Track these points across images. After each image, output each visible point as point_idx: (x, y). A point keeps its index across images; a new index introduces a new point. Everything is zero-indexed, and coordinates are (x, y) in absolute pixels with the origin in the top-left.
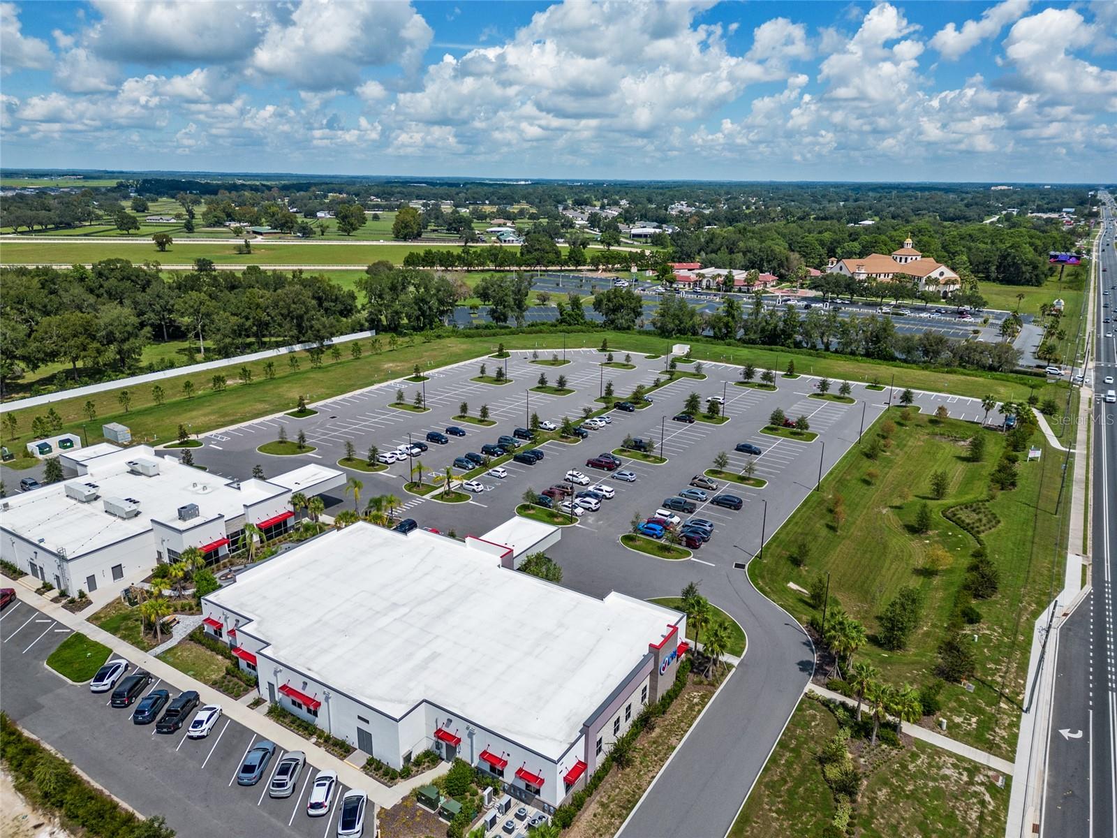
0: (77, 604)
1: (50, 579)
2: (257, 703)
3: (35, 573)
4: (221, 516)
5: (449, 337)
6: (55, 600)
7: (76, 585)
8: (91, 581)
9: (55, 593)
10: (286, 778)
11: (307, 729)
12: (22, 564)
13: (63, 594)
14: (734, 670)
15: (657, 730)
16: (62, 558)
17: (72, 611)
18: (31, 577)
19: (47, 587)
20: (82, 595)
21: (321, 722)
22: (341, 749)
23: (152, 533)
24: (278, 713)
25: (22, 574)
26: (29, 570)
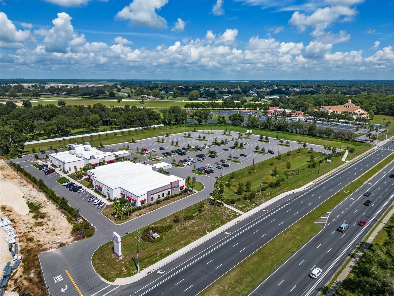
0: (65, 173)
1: (62, 168)
2: (93, 189)
3: (60, 167)
4: (98, 158)
6: (62, 172)
7: (67, 169)
8: (70, 168)
9: (62, 171)
10: (92, 198)
11: (100, 193)
12: (57, 165)
13: (64, 171)
14: (196, 193)
15: (170, 200)
16: (64, 163)
17: (65, 174)
18: (59, 168)
19: (61, 170)
20: (67, 171)
21: (102, 192)
22: (105, 197)
23: (83, 160)
24: (96, 191)
25: (57, 167)
26: (59, 167)
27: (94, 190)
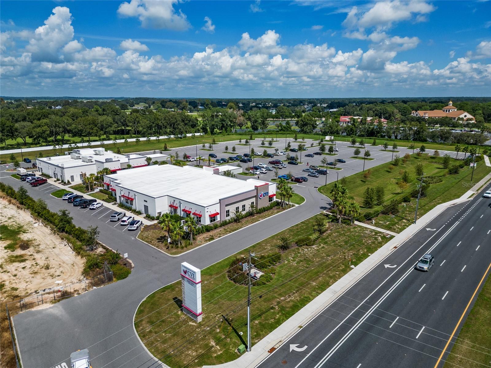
0: (65, 184)
1: (59, 177)
2: (115, 204)
3: (55, 177)
4: (119, 160)
5: (233, 135)
6: (59, 183)
7: (67, 178)
8: (72, 177)
10: (116, 215)
11: (129, 209)
12: (51, 174)
13: (62, 181)
14: (295, 207)
15: (256, 217)
16: (63, 168)
18: (54, 178)
19: (58, 180)
20: (68, 182)
21: (134, 207)
22: (139, 213)
23: (95, 165)
24: (121, 206)
25: (51, 177)
26: (53, 177)
27: (117, 205)
